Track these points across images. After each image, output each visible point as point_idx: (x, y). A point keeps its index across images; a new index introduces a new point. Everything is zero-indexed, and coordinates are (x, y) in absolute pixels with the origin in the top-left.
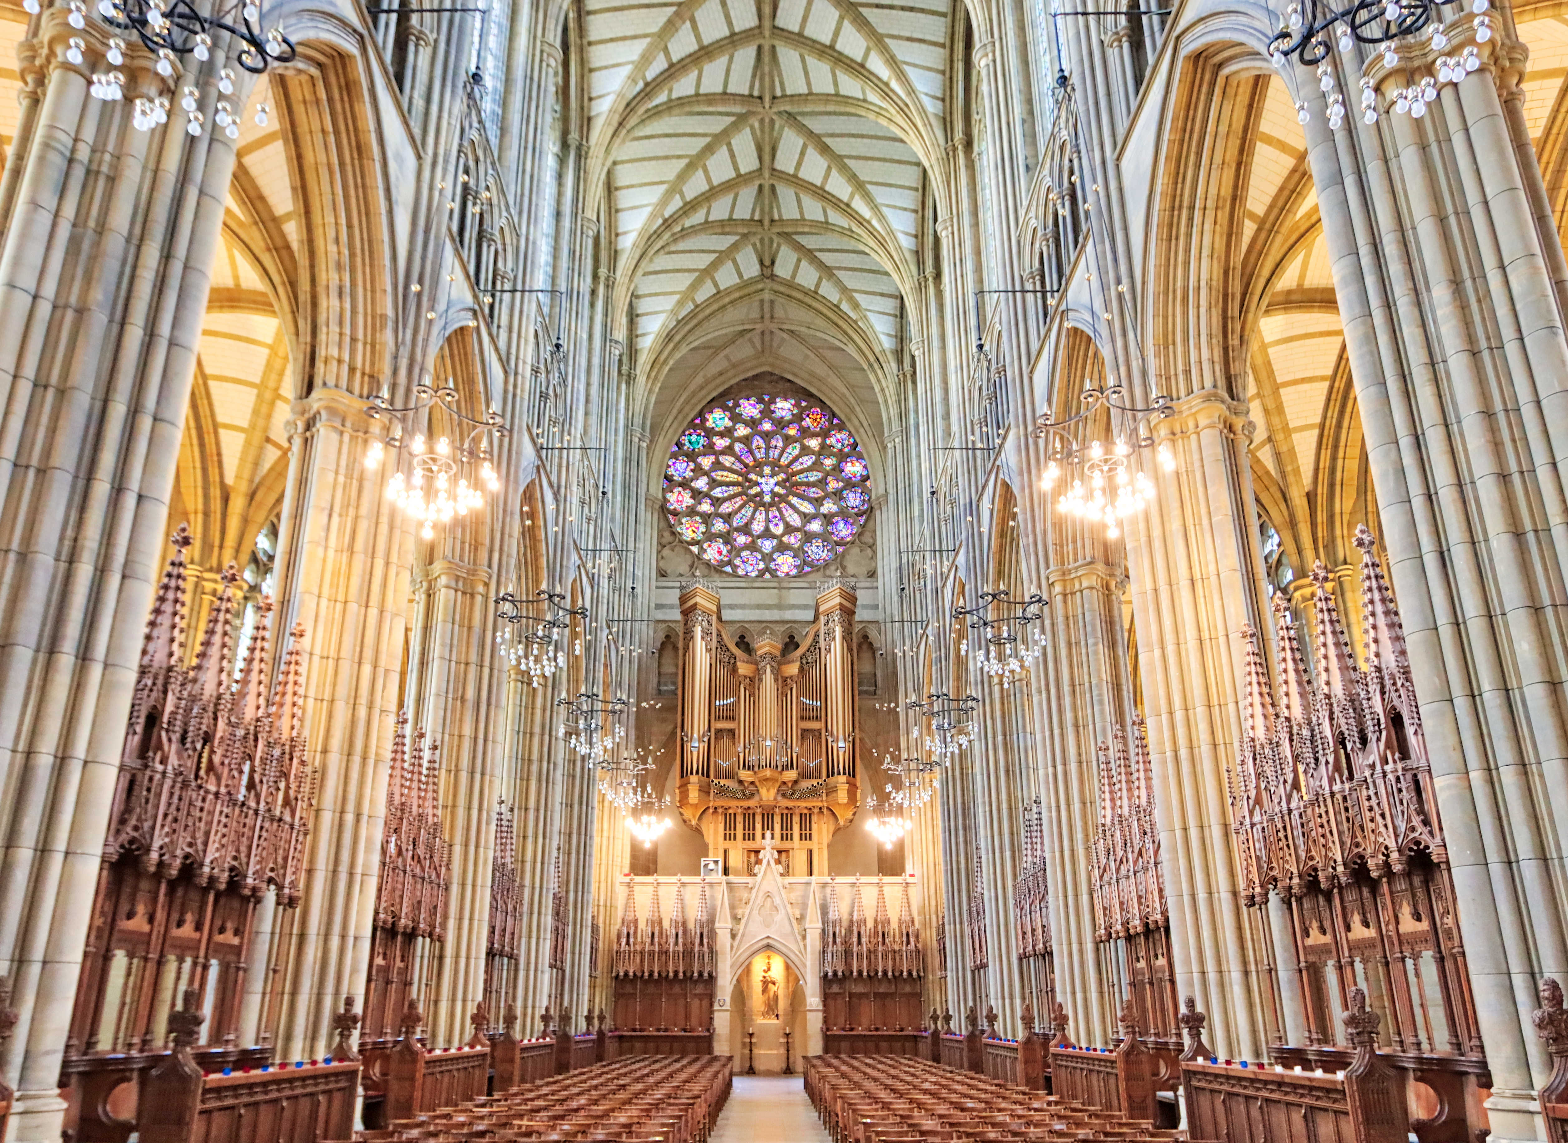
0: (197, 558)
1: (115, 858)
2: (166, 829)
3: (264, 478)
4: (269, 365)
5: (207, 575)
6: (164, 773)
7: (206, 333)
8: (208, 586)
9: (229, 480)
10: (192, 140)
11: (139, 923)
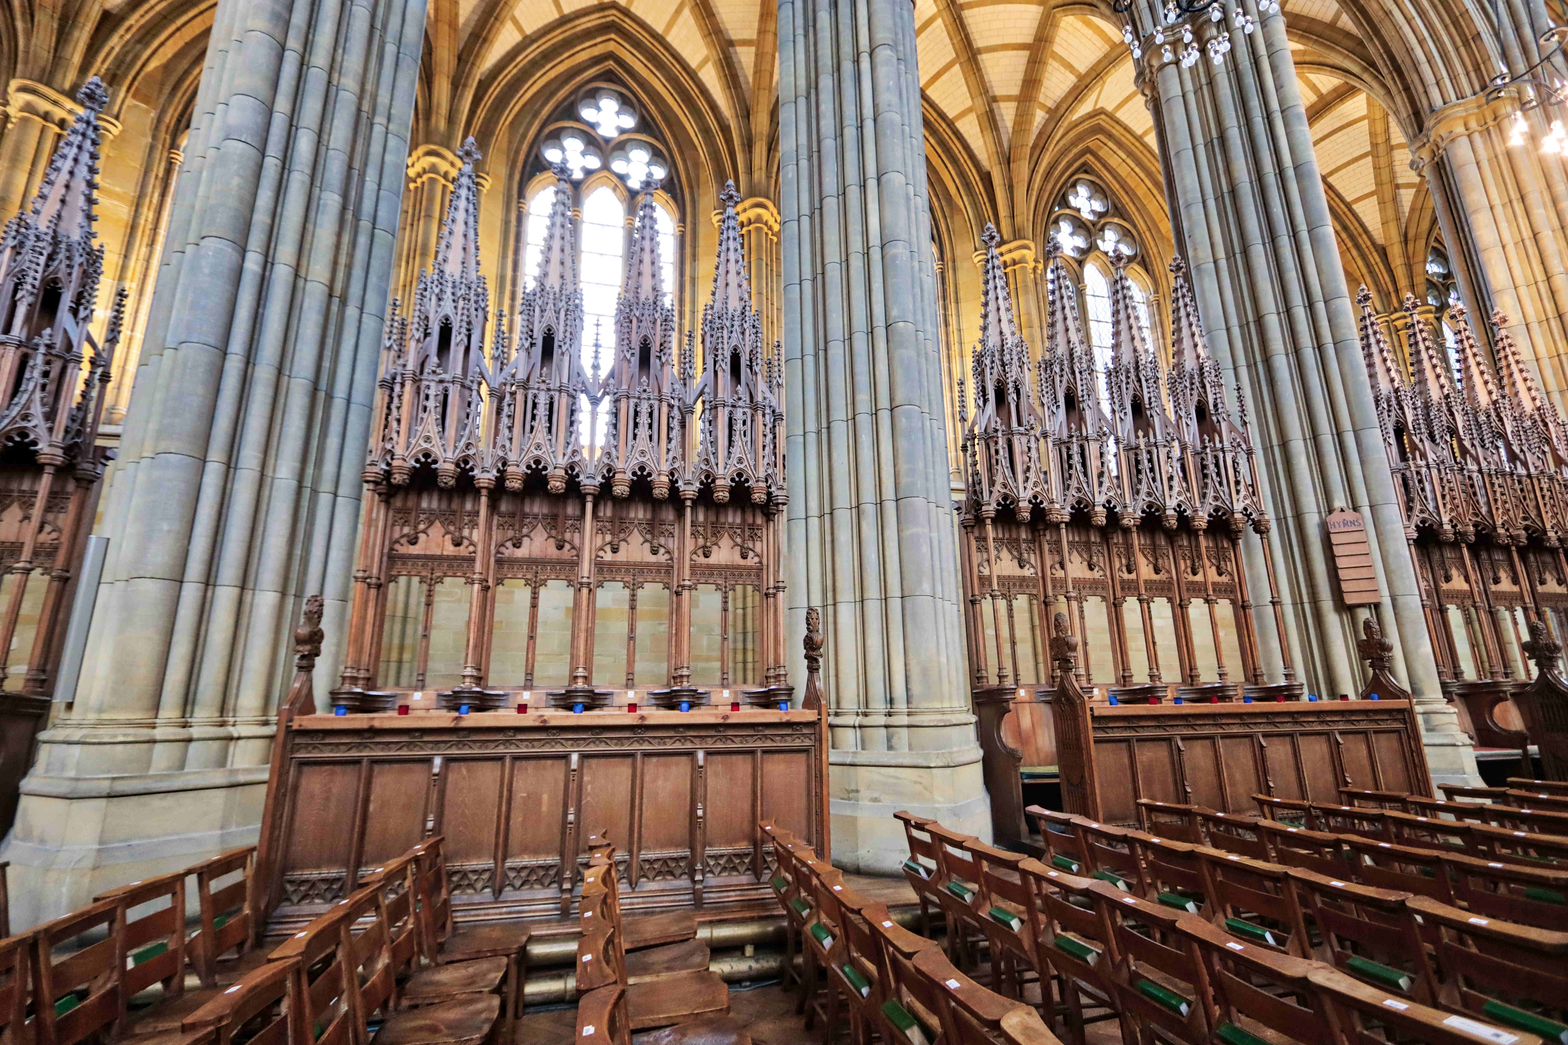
0: (1379, 307)
1: (1415, 535)
2: (1449, 506)
3: (1409, 219)
4: (1372, 134)
5: (1394, 317)
6: (1428, 466)
7: (1316, 143)
8: (1399, 323)
9: (1380, 239)
10: (1251, 37)
11: (1458, 583)
